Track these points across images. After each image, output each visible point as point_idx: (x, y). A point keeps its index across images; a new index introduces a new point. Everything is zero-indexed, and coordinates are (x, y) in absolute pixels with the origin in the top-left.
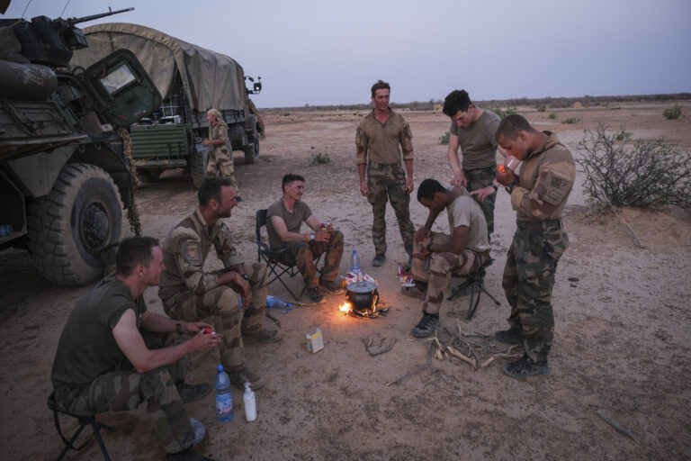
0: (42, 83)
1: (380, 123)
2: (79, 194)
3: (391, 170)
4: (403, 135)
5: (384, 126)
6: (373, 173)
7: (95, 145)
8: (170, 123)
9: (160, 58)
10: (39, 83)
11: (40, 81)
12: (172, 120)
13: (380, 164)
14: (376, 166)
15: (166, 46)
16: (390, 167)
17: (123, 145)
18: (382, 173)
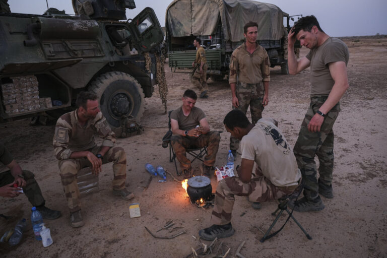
0: (87, 30)
1: (250, 54)
2: (108, 88)
3: (256, 88)
4: (264, 63)
5: (252, 56)
6: (241, 90)
7: (124, 62)
8: (214, 49)
9: (213, 9)
10: (85, 30)
11: (86, 28)
12: (215, 47)
13: (247, 84)
14: (245, 86)
15: (216, 2)
16: (255, 86)
17: (145, 62)
18: (249, 91)
